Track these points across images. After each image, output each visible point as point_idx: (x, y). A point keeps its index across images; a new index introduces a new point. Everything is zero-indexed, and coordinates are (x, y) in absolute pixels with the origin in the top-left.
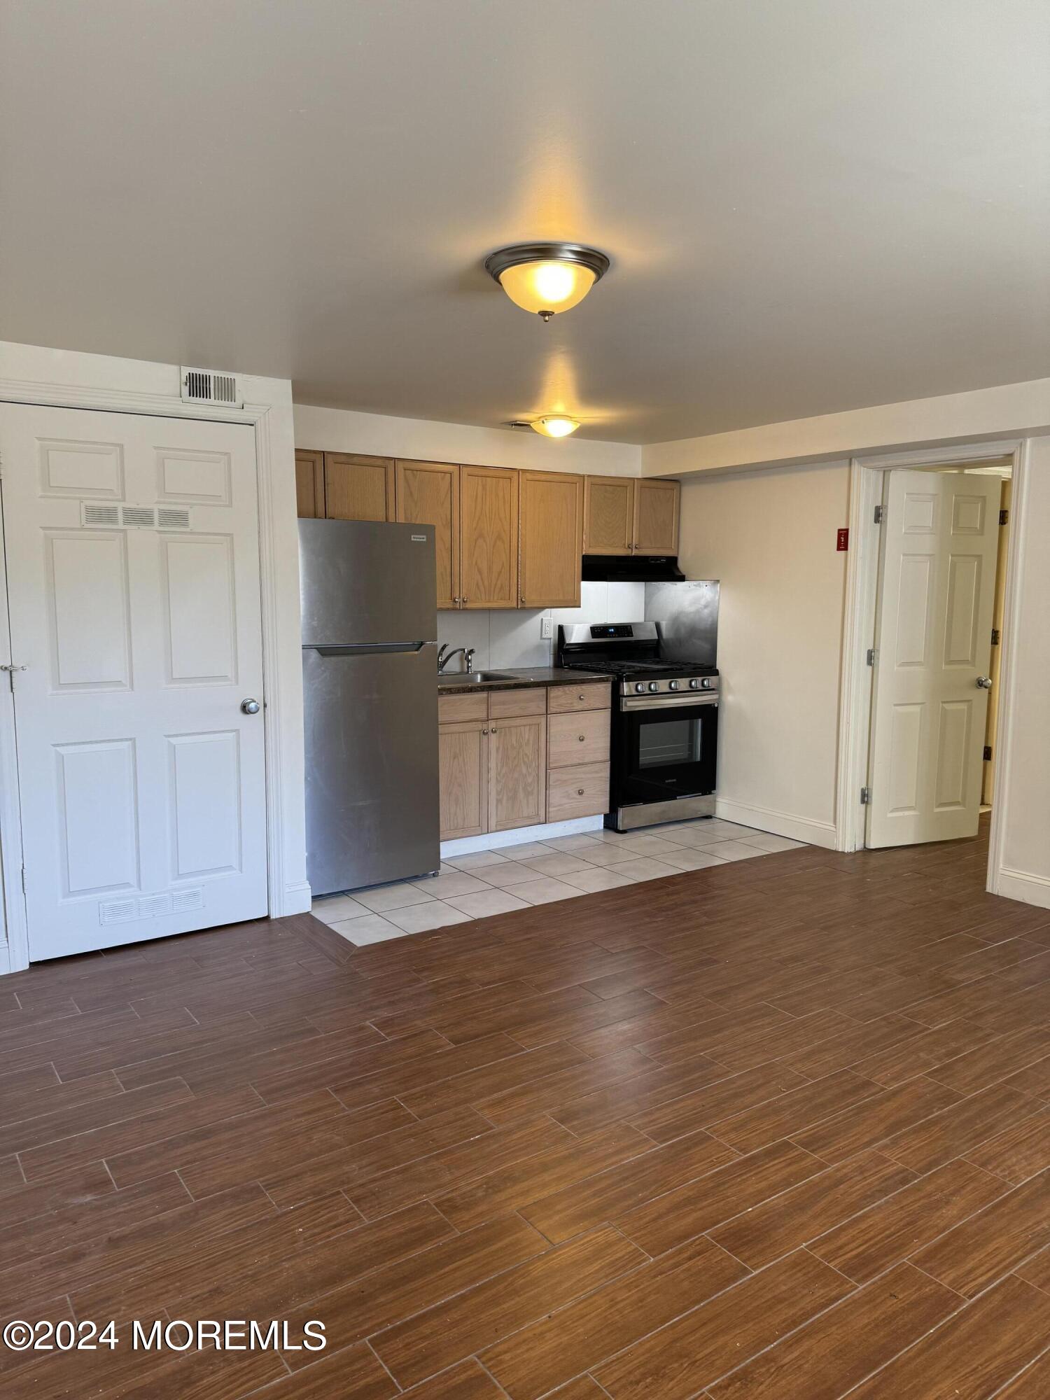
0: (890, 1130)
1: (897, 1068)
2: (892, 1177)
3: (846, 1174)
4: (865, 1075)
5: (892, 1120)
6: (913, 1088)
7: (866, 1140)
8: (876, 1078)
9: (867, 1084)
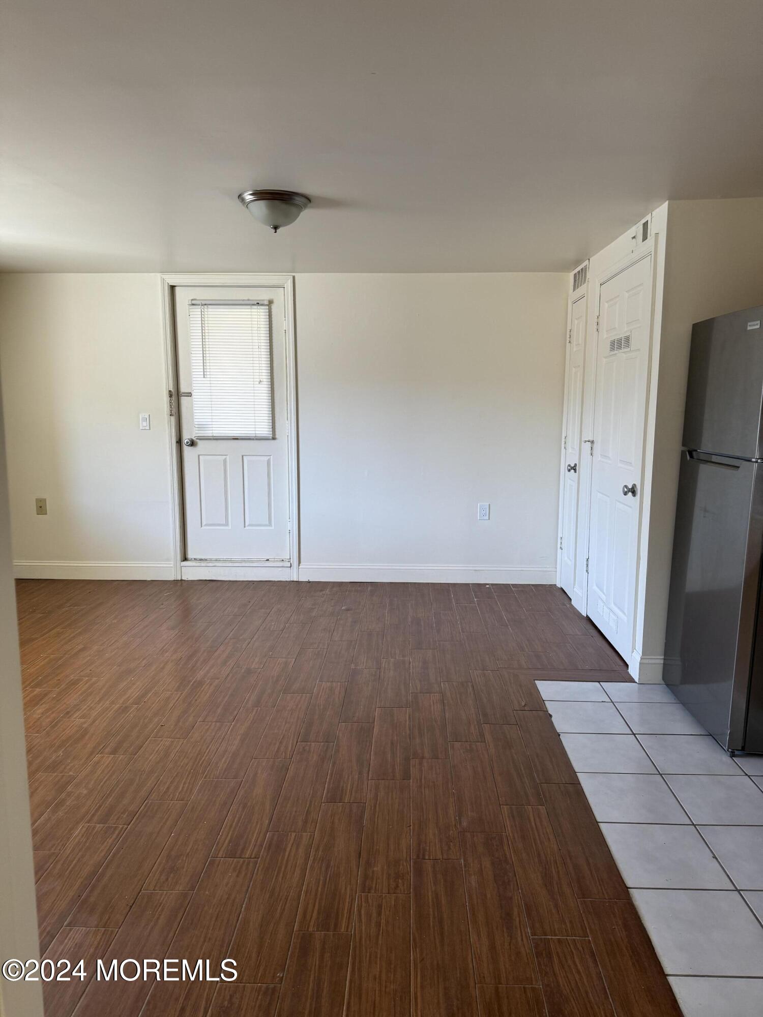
0: (86, 731)
1: (99, 772)
2: (75, 712)
3: (99, 704)
4: (119, 757)
5: (87, 737)
6: (81, 763)
7: (97, 722)
8: (110, 759)
9: (114, 752)
